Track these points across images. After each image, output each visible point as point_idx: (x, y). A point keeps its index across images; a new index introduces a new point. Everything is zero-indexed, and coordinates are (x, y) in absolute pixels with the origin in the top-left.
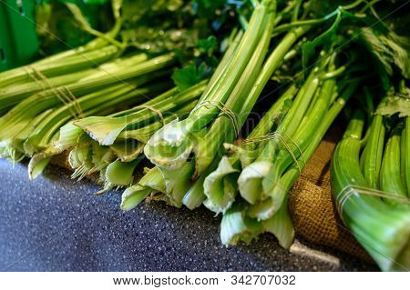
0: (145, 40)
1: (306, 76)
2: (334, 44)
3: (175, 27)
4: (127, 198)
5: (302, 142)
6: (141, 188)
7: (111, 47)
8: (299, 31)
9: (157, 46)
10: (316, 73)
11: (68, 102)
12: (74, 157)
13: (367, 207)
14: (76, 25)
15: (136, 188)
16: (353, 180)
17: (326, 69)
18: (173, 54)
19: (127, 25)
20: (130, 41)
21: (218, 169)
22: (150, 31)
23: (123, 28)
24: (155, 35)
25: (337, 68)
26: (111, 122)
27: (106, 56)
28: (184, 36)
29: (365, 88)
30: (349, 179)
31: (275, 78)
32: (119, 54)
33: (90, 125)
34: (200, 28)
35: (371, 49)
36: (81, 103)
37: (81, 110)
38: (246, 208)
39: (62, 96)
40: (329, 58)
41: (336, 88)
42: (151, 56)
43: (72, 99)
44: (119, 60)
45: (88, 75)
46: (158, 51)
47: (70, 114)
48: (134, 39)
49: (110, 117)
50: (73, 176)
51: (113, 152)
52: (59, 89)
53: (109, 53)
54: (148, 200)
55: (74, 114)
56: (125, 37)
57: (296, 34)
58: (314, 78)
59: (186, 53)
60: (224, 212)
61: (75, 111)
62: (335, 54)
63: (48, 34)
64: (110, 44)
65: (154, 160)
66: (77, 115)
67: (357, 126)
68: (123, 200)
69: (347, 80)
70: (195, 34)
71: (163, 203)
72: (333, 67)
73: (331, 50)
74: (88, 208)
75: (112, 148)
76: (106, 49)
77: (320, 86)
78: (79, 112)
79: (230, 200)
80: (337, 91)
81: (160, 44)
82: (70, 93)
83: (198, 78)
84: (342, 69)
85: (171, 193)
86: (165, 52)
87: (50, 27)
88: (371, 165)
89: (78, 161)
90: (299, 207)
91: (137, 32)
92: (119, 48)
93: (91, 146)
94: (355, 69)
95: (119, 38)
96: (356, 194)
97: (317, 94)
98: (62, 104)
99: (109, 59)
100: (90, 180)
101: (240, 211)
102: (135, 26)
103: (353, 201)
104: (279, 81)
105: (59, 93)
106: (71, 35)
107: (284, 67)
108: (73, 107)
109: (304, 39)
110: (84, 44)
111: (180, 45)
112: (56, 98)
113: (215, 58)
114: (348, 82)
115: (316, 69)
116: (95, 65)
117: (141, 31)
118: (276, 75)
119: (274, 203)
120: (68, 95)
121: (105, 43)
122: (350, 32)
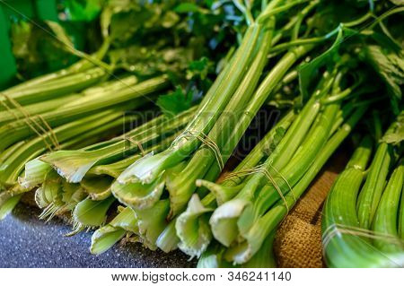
0: (137, 61)
1: (305, 101)
2: (338, 65)
3: (171, 45)
4: (97, 240)
5: (291, 175)
6: (113, 230)
7: (97, 70)
8: (300, 50)
9: (149, 67)
10: (317, 97)
11: (42, 133)
12: (41, 196)
13: (347, 249)
14: (58, 46)
15: (107, 229)
16: (341, 218)
17: (330, 92)
18: (166, 76)
19: (117, 44)
20: (119, 62)
21: (189, 209)
22: (144, 50)
23: (112, 48)
24: (148, 55)
25: (342, 90)
26: (83, 156)
27: (91, 79)
28: (178, 57)
29: (375, 112)
30: (336, 217)
31: (273, 103)
32: (105, 78)
33: (58, 160)
34: (196, 47)
35: (379, 69)
36: (57, 134)
37: (57, 142)
38: (223, 251)
39: (35, 127)
40: (332, 79)
41: (340, 113)
42: (142, 78)
43: (47, 130)
44: (106, 84)
45: (71, 101)
46: (148, 73)
47: (45, 146)
48: (124, 60)
49: (82, 150)
50: (42, 216)
51: (84, 189)
52: (32, 118)
53: (95, 76)
54: (123, 242)
55: (49, 146)
56: (114, 57)
57: (295, 54)
58: (313, 103)
59: (179, 75)
60: (199, 255)
61: (50, 142)
62: (340, 75)
63: (27, 57)
64: (96, 66)
65: (122, 199)
66: (53, 147)
67: (362, 155)
68: (93, 243)
69: (354, 104)
70: (190, 54)
71: (139, 244)
72: (339, 89)
73: (335, 71)
74: (60, 251)
75: (83, 185)
76: (91, 71)
77: (321, 111)
78: (54, 144)
79: (204, 242)
80: (342, 116)
81: (152, 65)
82: (45, 123)
83: (187, 103)
84: (348, 91)
85: (144, 234)
86: (158, 73)
87: (29, 48)
88: (367, 200)
89: (45, 200)
90: (284, 248)
91: (127, 51)
92: (106, 71)
93: (61, 183)
94: (363, 91)
95: (106, 60)
96: (339, 235)
97: (318, 120)
98: (35, 136)
99: (95, 83)
100: (62, 220)
101: (216, 254)
102: (126, 45)
103: (335, 243)
104: (277, 106)
105: (32, 123)
106: (52, 57)
107: (287, 89)
108: (48, 139)
109: (308, 59)
110: (66, 67)
111: (176, 65)
112: (29, 128)
113: (209, 81)
114: (357, 105)
115: (318, 93)
116: (79, 90)
117: (134, 51)
118: (275, 100)
119: (250, 245)
120: (43, 125)
121: (90, 65)
122: (357, 50)
